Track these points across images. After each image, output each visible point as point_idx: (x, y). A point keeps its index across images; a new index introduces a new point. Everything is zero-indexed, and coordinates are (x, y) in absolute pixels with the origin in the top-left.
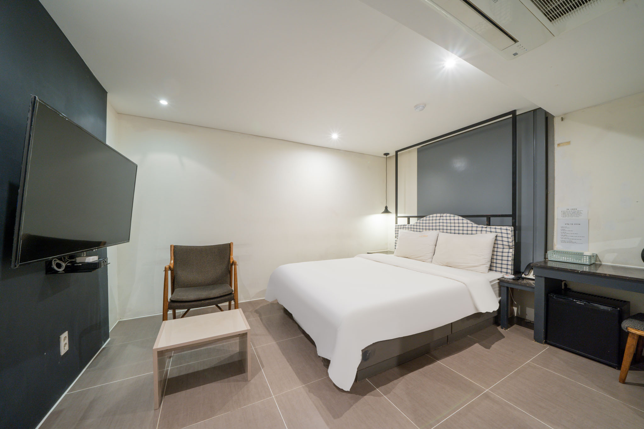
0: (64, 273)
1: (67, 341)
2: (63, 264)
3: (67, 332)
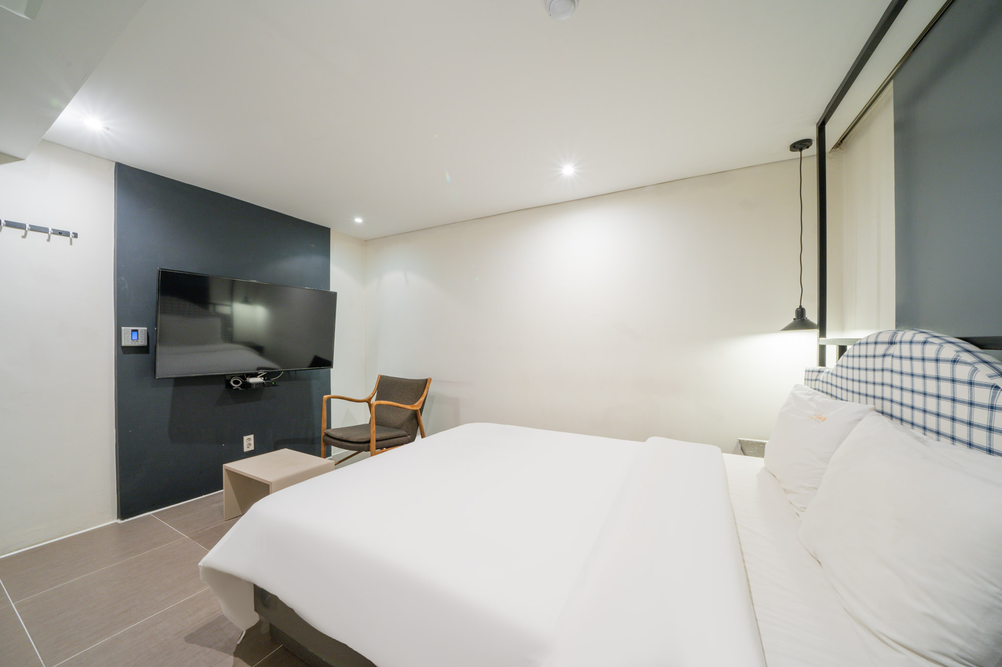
0: (239, 389)
1: (252, 442)
2: (241, 382)
3: (253, 435)
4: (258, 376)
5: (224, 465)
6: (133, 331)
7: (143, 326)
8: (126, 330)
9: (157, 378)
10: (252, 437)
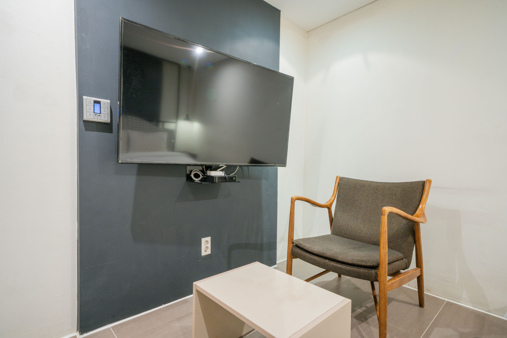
0: (200, 183)
1: (209, 245)
2: (201, 175)
3: (210, 238)
4: (219, 170)
5: (195, 283)
6: (95, 102)
7: (106, 99)
8: (88, 100)
9: (120, 162)
10: (209, 239)
